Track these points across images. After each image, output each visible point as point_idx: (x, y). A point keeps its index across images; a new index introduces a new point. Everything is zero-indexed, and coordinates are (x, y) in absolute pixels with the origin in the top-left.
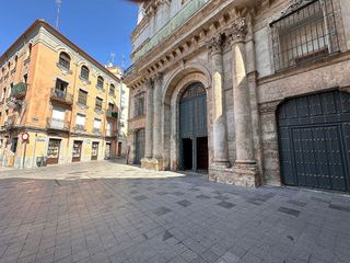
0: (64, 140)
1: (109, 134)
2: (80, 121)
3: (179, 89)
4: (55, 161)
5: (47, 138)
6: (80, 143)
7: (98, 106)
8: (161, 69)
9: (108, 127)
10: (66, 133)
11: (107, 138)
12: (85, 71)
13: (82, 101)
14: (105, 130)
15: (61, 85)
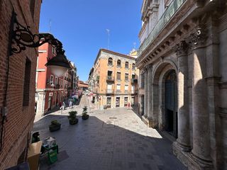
0: (112, 98)
1: (133, 93)
2: (118, 88)
3: (163, 73)
4: (110, 107)
5: (106, 97)
6: (119, 98)
7: (126, 78)
8: (150, 62)
9: (132, 88)
10: (113, 95)
11: (132, 95)
12: (119, 62)
13: (119, 78)
14: (131, 91)
15: (110, 73)
